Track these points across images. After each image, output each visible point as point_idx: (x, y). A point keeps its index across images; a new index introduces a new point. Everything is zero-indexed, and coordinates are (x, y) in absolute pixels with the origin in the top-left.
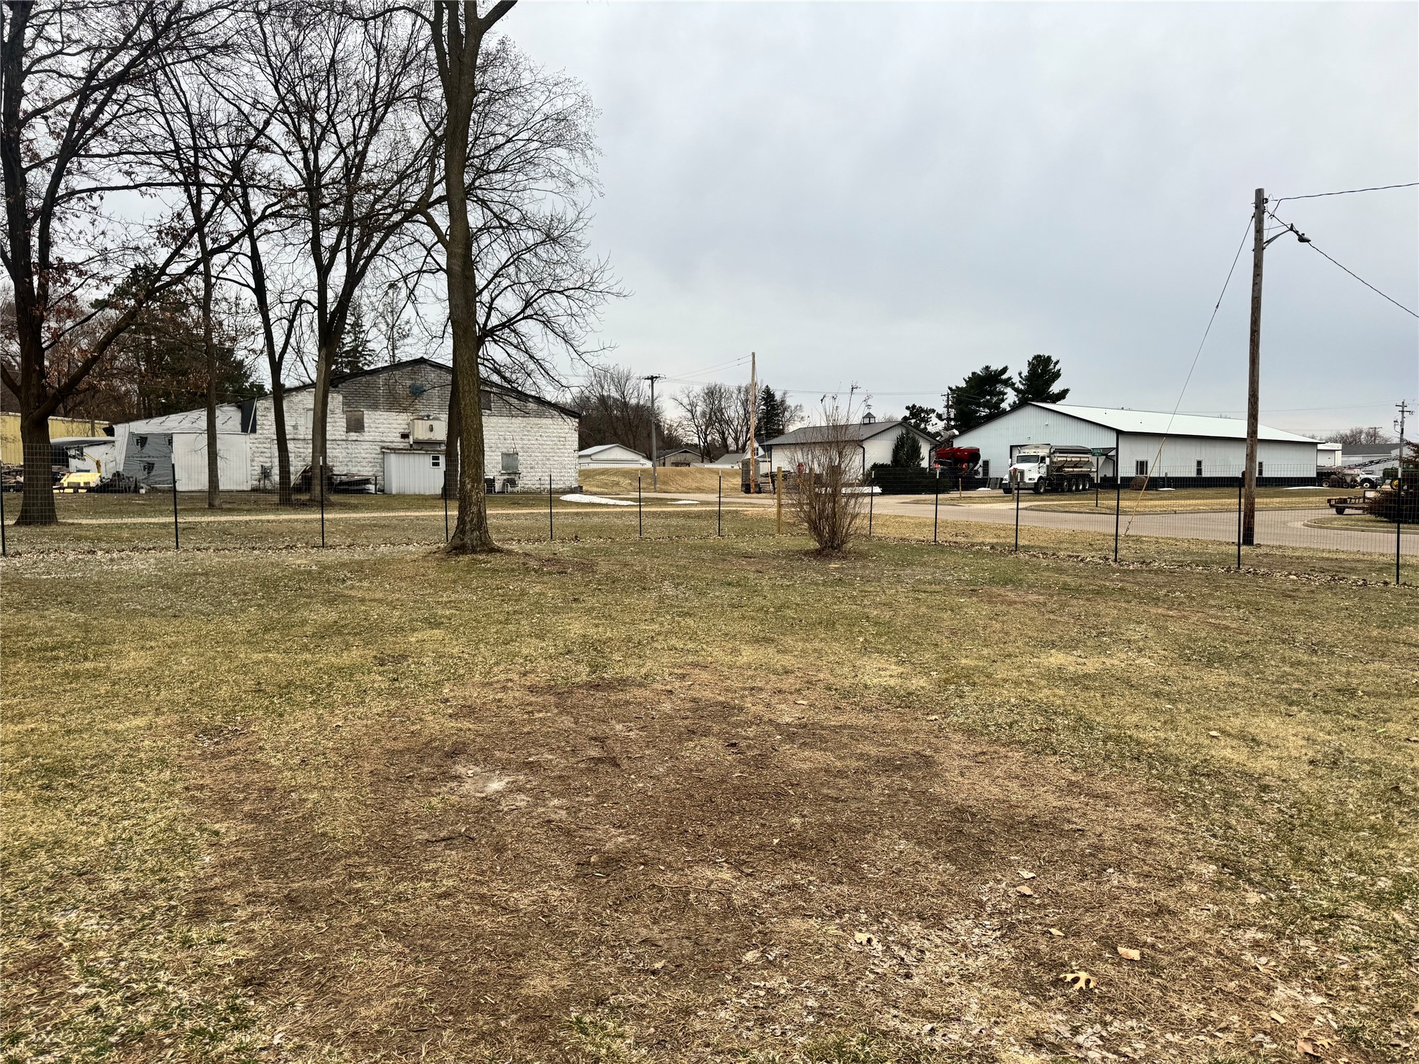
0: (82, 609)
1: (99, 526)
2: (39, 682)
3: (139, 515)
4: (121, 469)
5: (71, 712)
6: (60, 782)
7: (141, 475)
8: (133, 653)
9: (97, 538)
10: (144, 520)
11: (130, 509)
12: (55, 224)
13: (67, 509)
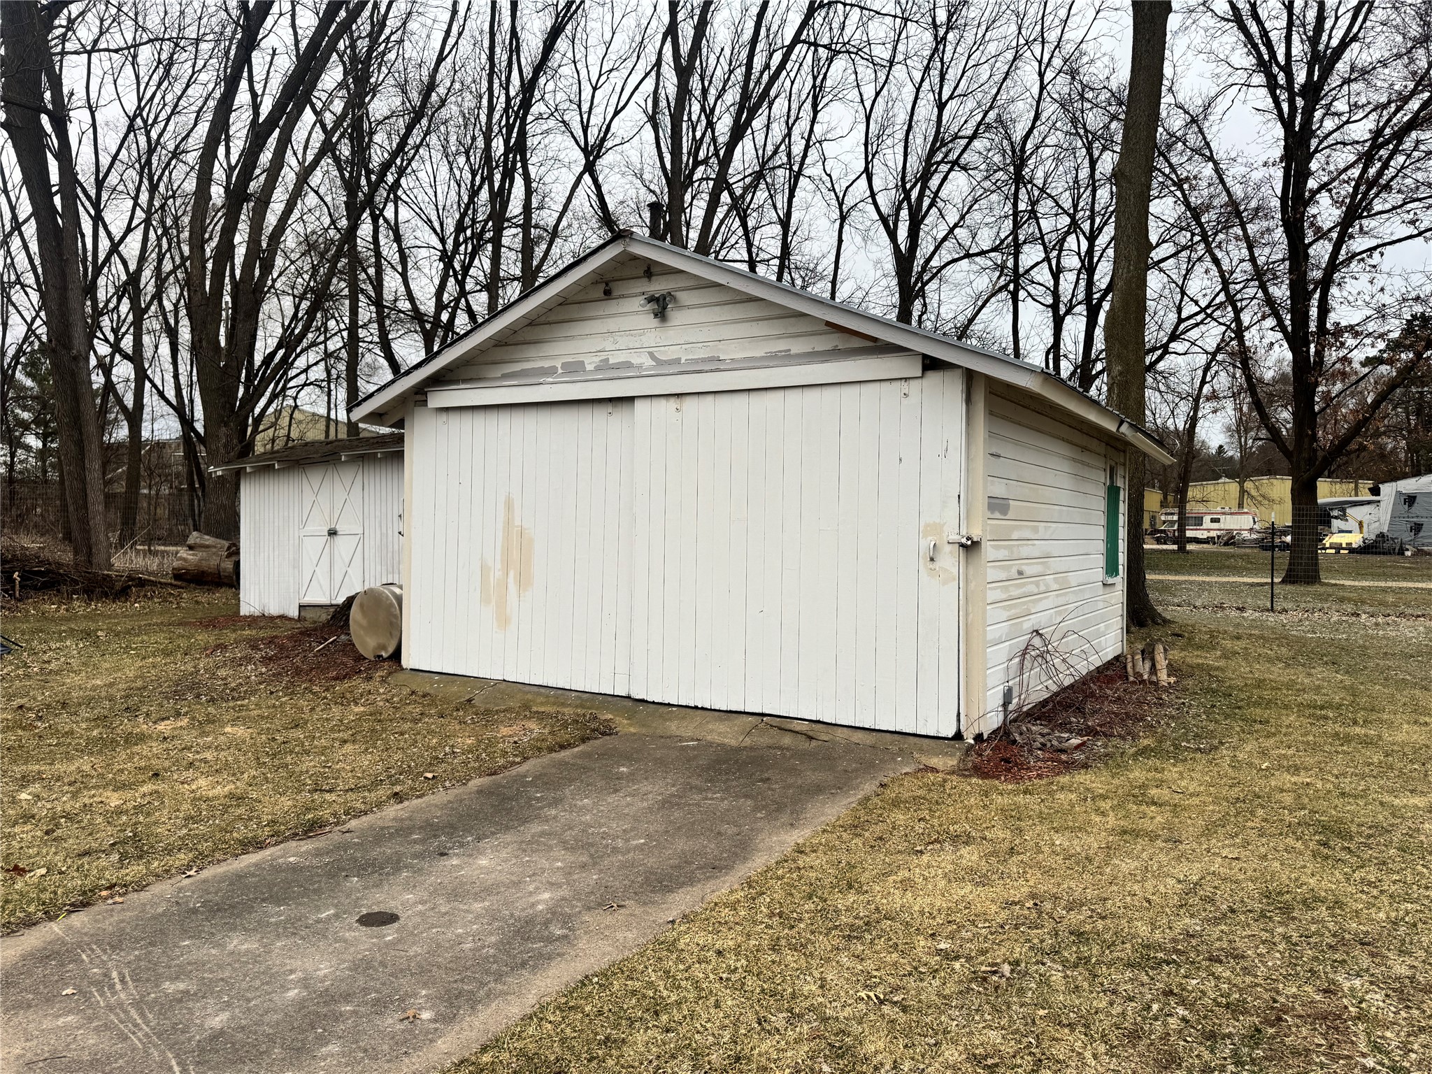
0: (1347, 672)
1: (1363, 588)
2: (1311, 738)
3: (1405, 579)
4: (1385, 530)
5: (1344, 775)
6: (1337, 843)
7: (1407, 536)
8: (1405, 726)
9: (1360, 600)
10: (1410, 585)
11: (1395, 572)
12: (1334, 290)
13: (1329, 570)
